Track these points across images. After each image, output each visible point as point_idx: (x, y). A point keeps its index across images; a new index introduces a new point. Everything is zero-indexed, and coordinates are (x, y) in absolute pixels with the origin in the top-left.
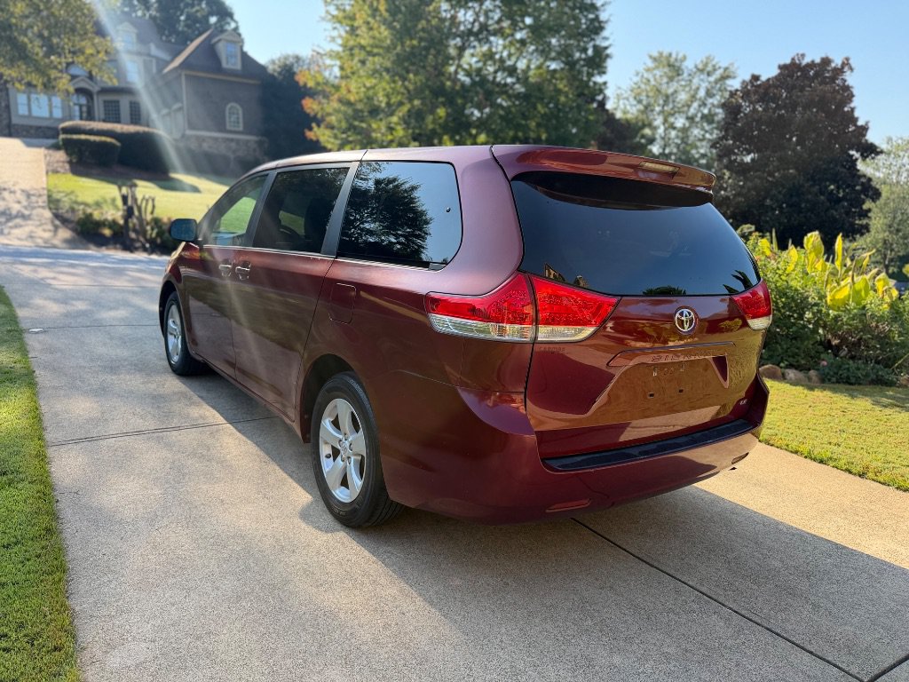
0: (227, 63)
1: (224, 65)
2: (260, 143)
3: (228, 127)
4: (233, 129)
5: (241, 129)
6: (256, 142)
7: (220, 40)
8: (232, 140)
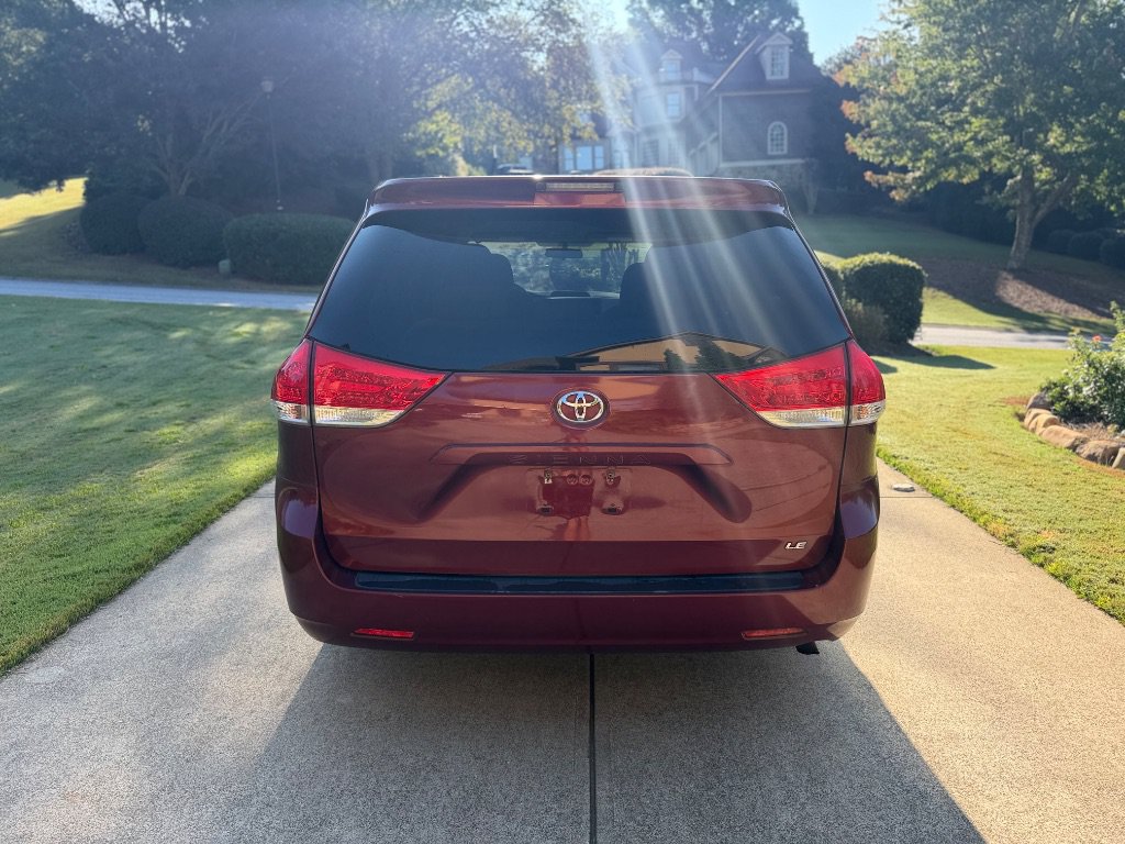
0: (773, 73)
1: (769, 77)
2: (807, 166)
3: (770, 153)
4: (775, 153)
5: (785, 152)
6: (802, 165)
7: (765, 48)
8: (773, 167)
